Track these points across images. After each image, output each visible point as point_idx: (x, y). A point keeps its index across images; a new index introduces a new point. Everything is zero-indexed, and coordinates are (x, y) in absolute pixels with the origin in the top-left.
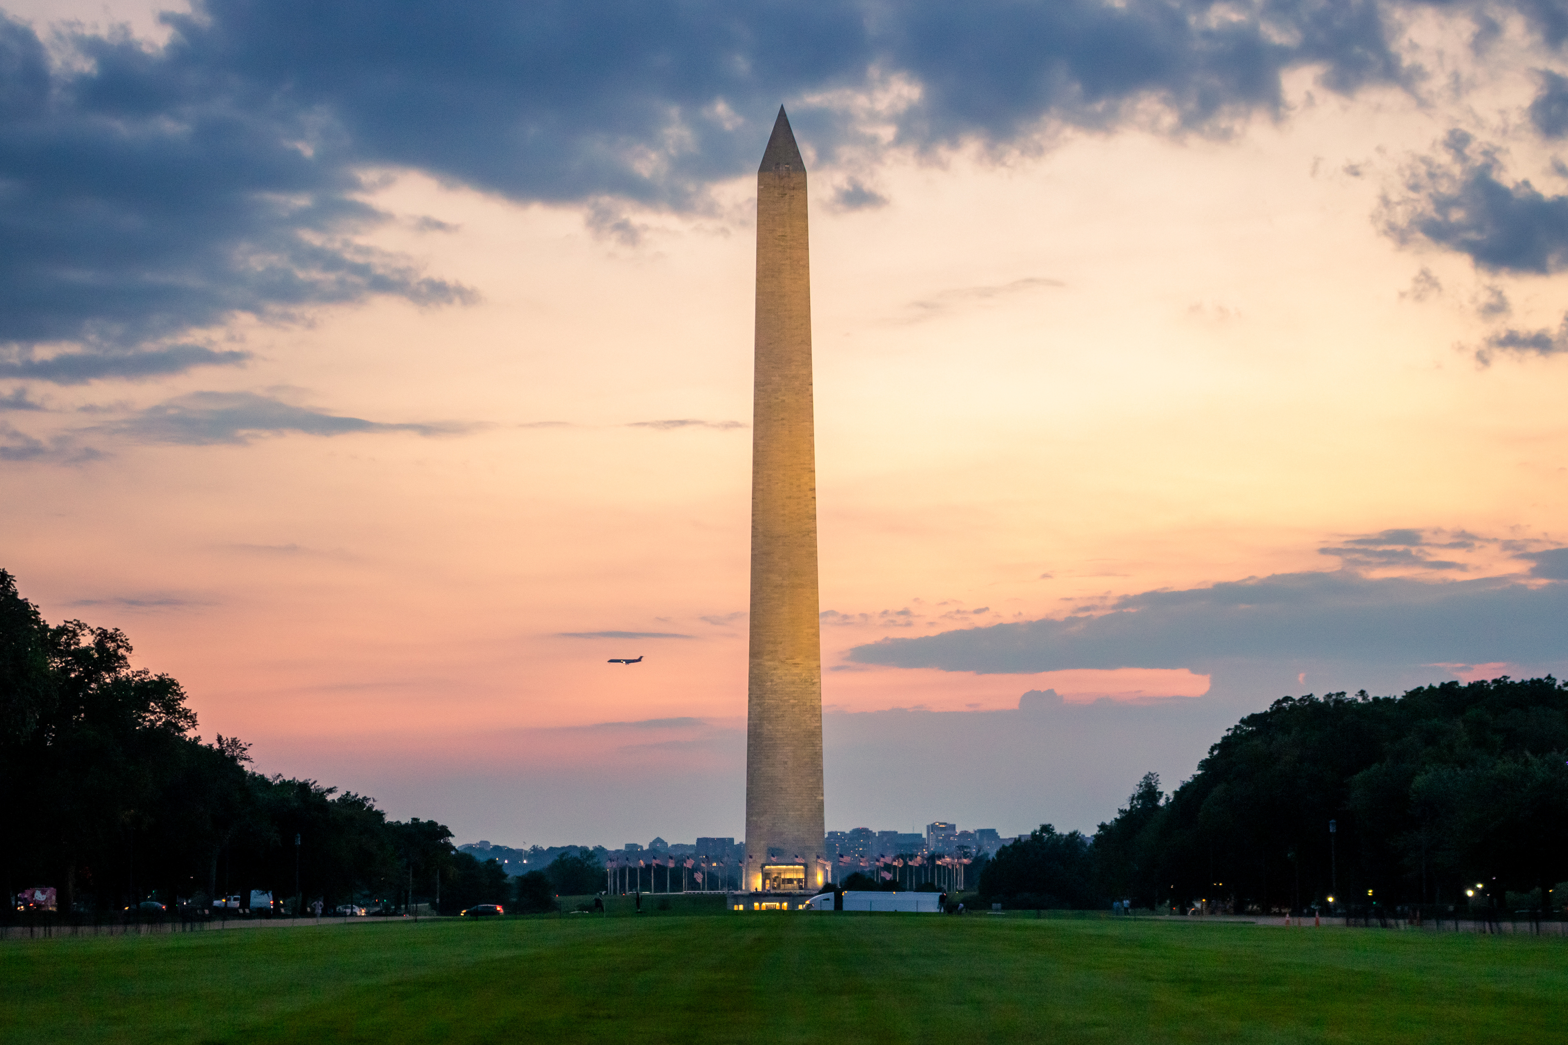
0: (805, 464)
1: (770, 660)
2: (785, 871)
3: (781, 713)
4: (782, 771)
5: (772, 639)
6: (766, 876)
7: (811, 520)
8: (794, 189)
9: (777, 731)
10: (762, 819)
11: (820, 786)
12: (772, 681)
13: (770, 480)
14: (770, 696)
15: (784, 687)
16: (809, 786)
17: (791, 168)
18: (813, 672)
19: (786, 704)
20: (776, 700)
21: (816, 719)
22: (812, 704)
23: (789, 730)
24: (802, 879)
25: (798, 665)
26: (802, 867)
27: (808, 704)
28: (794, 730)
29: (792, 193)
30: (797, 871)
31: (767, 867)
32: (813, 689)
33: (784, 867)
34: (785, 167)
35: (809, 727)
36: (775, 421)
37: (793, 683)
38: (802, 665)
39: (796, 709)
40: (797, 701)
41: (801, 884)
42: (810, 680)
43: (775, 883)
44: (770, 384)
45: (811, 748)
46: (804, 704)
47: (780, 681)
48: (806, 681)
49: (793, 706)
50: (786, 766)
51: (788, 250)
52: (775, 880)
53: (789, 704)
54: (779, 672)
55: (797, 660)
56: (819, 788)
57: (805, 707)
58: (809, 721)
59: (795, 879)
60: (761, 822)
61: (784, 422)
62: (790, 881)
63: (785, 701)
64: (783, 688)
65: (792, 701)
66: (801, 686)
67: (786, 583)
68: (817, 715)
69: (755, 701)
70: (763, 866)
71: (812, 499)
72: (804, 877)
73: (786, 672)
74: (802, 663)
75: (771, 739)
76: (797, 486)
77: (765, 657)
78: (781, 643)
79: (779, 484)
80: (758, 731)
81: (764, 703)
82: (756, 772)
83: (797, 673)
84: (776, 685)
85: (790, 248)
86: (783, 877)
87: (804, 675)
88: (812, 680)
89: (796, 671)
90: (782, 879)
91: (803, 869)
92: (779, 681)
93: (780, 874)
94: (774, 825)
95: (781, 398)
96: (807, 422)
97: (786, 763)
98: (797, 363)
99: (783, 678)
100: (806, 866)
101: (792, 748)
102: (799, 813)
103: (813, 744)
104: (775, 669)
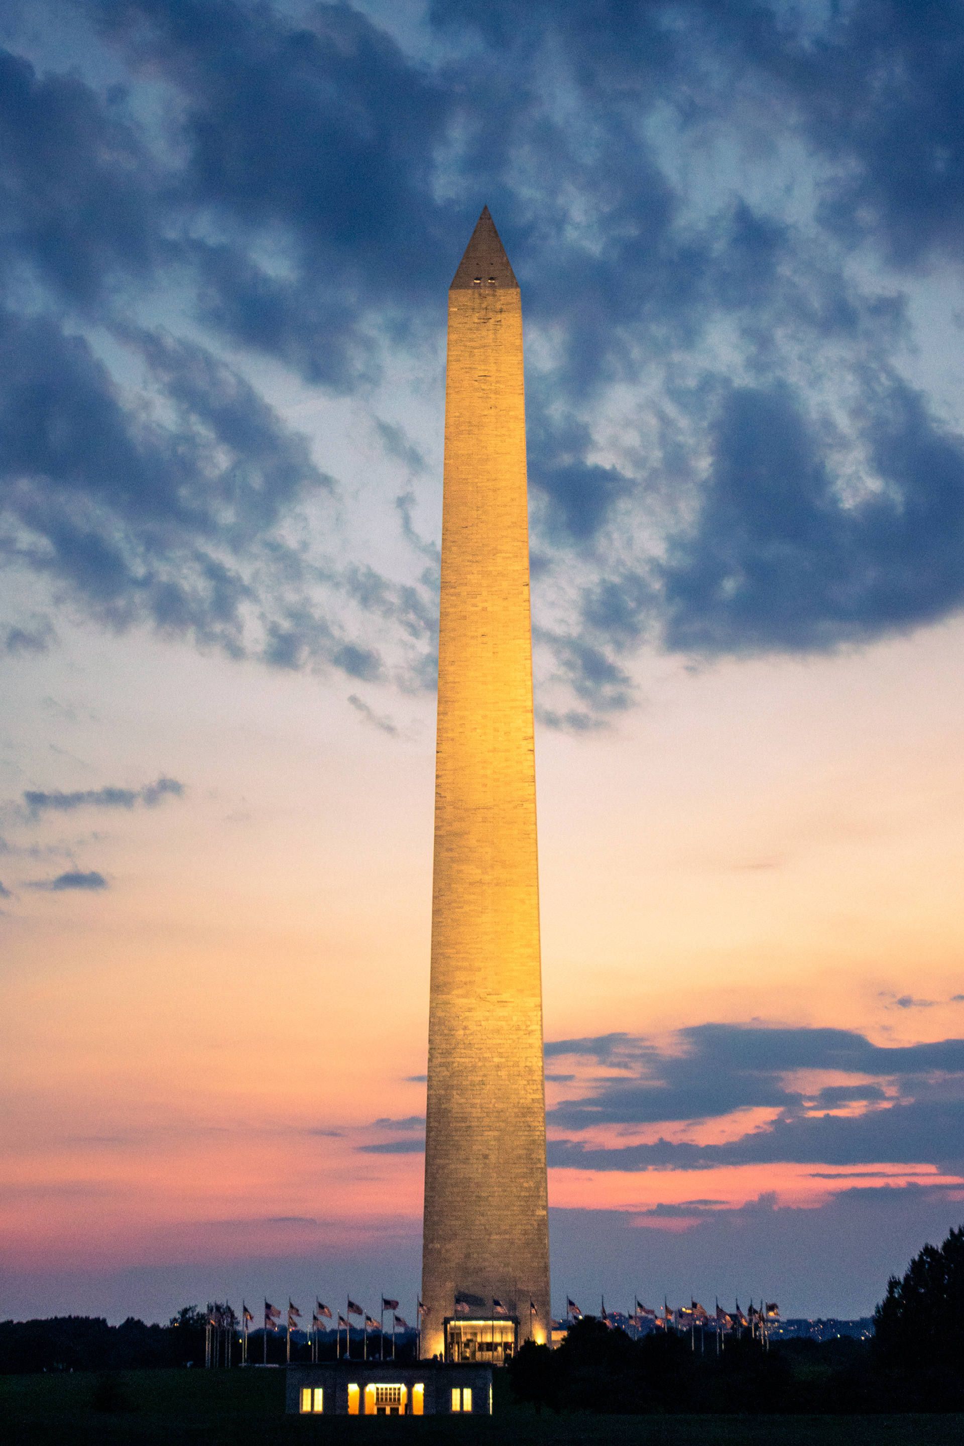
0: (516, 700)
1: (463, 996)
2: (483, 1330)
3: (480, 1079)
4: (480, 1171)
5: (465, 964)
6: (452, 1339)
7: (526, 784)
8: (501, 311)
9: (473, 1106)
10: (448, 1246)
11: (541, 1194)
12: (465, 1028)
13: (462, 725)
14: (463, 1051)
15: (484, 1037)
16: (523, 1194)
17: (496, 284)
18: (529, 1014)
19: (487, 1064)
20: (473, 1057)
21: (535, 1087)
22: (528, 1064)
23: (491, 1106)
24: (511, 1343)
25: (505, 1004)
26: (509, 1323)
27: (522, 1065)
28: (500, 1106)
29: (499, 317)
30: (503, 1330)
31: (452, 1323)
32: (530, 1041)
33: (481, 1323)
34: (489, 283)
35: (521, 1101)
36: (473, 637)
37: (498, 1031)
38: (510, 1004)
39: (503, 1073)
40: (503, 1060)
41: (508, 1351)
42: (524, 1028)
43: (468, 1350)
44: (466, 585)
45: (526, 1133)
46: (516, 1064)
47: (479, 1028)
48: (518, 1029)
49: (498, 1067)
50: (487, 1161)
51: (492, 396)
52: (467, 1345)
53: (492, 1063)
54: (478, 1015)
55: (505, 997)
56: (539, 1197)
57: (516, 1069)
58: (523, 1092)
59: (500, 1344)
60: (447, 1251)
61: (485, 639)
62: (491, 1346)
63: (485, 1059)
64: (482, 1039)
65: (496, 1060)
66: (511, 1036)
67: (487, 878)
68: (535, 1080)
69: (438, 1060)
70: (447, 1321)
71: (530, 752)
72: (513, 1340)
73: (487, 1014)
74: (512, 1000)
75: (464, 1119)
76: (505, 733)
77: (455, 992)
78: (479, 969)
79: (478, 731)
80: (443, 1106)
81: (453, 1062)
82: (440, 1171)
83: (504, 1017)
84: (472, 1034)
85: (496, 393)
86: (479, 1340)
87: (515, 1018)
88: (527, 1026)
89: (502, 1012)
90: (479, 1343)
91: (511, 1328)
92: (475, 1028)
93: (475, 1334)
94: (468, 1256)
95: (481, 605)
96: (520, 638)
97: (486, 1157)
98: (504, 555)
99: (483, 1023)
100: (516, 1321)
101: (496, 1133)
102: (507, 1236)
103: (529, 1126)
104: (470, 1010)
